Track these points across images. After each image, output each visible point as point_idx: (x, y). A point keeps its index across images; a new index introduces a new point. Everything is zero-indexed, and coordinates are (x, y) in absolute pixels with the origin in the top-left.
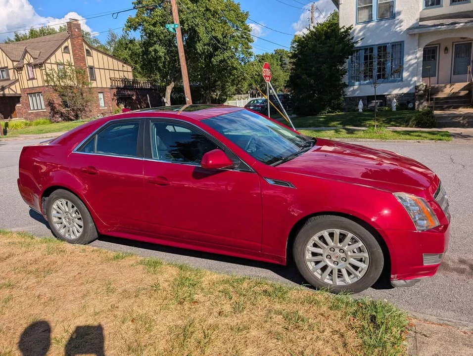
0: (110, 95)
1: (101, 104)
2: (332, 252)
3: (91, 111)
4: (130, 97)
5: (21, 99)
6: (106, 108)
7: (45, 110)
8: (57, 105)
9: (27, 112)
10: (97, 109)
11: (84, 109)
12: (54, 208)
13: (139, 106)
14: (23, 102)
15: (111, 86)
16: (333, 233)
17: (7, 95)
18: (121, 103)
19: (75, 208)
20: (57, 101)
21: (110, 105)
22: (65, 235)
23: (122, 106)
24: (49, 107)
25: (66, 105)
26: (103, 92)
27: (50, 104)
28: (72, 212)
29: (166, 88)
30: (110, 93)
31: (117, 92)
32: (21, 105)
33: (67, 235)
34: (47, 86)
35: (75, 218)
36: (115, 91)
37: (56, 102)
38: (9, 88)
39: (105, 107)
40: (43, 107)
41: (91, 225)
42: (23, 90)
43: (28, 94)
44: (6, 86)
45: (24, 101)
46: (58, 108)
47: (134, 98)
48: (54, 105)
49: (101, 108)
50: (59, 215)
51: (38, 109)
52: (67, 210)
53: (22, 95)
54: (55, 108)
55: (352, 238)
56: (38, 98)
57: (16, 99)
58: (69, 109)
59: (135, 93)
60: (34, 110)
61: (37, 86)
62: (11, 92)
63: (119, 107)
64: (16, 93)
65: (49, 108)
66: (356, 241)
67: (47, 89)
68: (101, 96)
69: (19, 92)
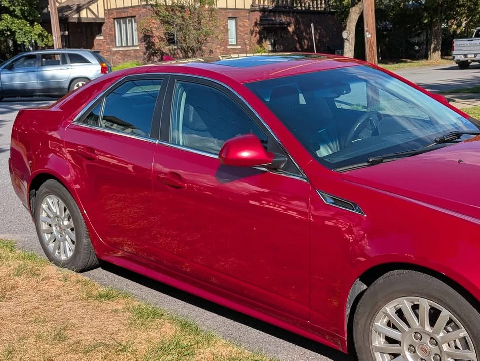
0: (248, 23)
1: (230, 40)
2: (417, 341)
3: (211, 51)
4: (283, 27)
5: (104, 28)
6: (239, 47)
7: (138, 48)
8: (158, 40)
9: (110, 51)
10: (223, 48)
11: (200, 49)
12: (43, 209)
13: (298, 46)
14: (107, 33)
15: (252, 5)
16: (418, 305)
17: (83, 21)
18: (265, 38)
19: (68, 212)
20: (158, 32)
21: (247, 42)
22: (54, 253)
23: (267, 45)
24: (144, 43)
25: (171, 40)
26: (236, 18)
27: (146, 38)
28: (64, 218)
29: (349, 12)
30: (249, 19)
31: (261, 17)
32: (102, 38)
33: (57, 253)
34: (144, 6)
35: (67, 226)
36: (257, 15)
37: (156, 33)
38: (88, 8)
39: (237, 44)
40: (136, 43)
41: (86, 241)
42: (108, 11)
43: (114, 19)
44: (84, 5)
45: (108, 31)
46: (158, 44)
47: (291, 29)
48: (152, 40)
49: (229, 47)
50: (49, 221)
51: (127, 46)
52: (58, 214)
53: (106, 20)
54: (153, 44)
55: (451, 321)
56: (129, 26)
57: (96, 27)
58: (176, 47)
59: (293, 20)
60: (122, 46)
61: (130, 5)
62: (91, 15)
63: (261, 47)
64: (97, 17)
65: (144, 45)
66: (457, 327)
67: (143, 10)
68: (232, 24)
69: (102, 15)
